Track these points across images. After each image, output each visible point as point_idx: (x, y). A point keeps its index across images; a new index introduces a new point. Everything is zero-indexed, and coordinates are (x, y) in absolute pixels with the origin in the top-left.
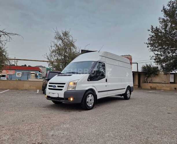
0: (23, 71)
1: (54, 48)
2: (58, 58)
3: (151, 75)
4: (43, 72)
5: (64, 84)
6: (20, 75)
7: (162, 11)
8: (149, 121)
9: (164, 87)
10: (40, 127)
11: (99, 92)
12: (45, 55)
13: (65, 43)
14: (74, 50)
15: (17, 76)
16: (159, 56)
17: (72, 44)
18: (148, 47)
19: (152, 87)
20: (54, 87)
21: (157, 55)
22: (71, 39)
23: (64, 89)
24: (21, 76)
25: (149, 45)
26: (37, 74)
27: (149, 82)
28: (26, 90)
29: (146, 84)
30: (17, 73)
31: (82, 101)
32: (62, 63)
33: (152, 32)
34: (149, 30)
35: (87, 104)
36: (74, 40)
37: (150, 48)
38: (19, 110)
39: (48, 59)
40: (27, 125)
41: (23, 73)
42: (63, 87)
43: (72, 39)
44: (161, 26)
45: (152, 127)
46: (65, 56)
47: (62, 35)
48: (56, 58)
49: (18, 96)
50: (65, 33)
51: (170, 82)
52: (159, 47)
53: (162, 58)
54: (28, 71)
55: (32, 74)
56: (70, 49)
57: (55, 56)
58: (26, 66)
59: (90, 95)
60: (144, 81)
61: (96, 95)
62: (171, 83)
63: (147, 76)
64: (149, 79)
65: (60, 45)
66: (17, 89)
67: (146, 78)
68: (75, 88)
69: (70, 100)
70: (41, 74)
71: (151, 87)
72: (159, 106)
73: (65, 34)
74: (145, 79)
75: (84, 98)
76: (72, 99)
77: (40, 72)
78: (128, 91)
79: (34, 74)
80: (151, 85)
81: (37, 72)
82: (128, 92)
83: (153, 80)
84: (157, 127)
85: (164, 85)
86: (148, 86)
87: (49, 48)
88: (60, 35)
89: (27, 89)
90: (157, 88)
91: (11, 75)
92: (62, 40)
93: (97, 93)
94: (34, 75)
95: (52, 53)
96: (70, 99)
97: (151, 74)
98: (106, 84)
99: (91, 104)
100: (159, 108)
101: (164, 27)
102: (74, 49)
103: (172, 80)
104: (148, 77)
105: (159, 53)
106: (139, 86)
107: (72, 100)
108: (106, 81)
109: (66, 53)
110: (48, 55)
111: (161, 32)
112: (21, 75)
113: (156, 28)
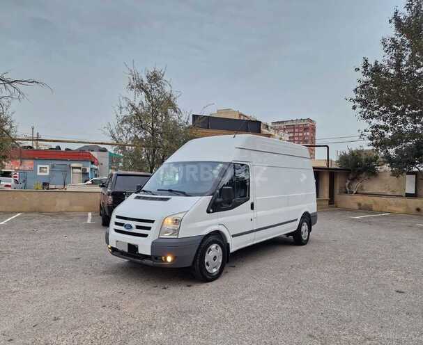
0: (53, 162)
1: (126, 113)
2: (136, 136)
3: (361, 176)
4: (100, 161)
5: (152, 222)
6: (46, 172)
7: (390, 21)
8: (351, 321)
9: (390, 205)
10: (96, 338)
11: (233, 236)
12: (105, 128)
13: (154, 100)
14: (176, 118)
15: (39, 174)
16: (380, 130)
17: (169, 103)
18: (354, 108)
19: (363, 204)
20: (128, 229)
21: (377, 127)
22: (167, 89)
23: (153, 235)
24: (48, 174)
25: (356, 104)
26: (86, 170)
27: (356, 193)
28: (61, 213)
29: (348, 197)
30: (39, 166)
31: (194, 262)
32: (147, 146)
33: (366, 74)
34: (359, 69)
35: (207, 267)
36: (175, 94)
37: (359, 109)
38: (47, 283)
39: (114, 137)
40: (64, 331)
41: (53, 167)
42: (149, 228)
43: (171, 91)
44: (386, 58)
45: (359, 338)
46: (154, 131)
47: (146, 81)
48: (132, 135)
49: (42, 233)
50: (155, 75)
51: (406, 194)
52: (381, 108)
53: (389, 134)
54: (64, 162)
55: (74, 170)
56: (166, 114)
57: (129, 131)
58: (60, 149)
59: (213, 247)
60: (344, 190)
61: (228, 244)
62: (408, 195)
63: (351, 176)
64: (356, 185)
65: (141, 104)
66: (40, 212)
67: (349, 181)
68: (176, 231)
69: (166, 261)
70: (96, 167)
71: (359, 205)
72: (377, 268)
73: (155, 78)
74: (347, 184)
75: (199, 255)
76: (169, 259)
77: (93, 163)
78: (305, 224)
79: (80, 168)
80: (360, 199)
81: (86, 163)
82: (305, 227)
83: (364, 188)
84: (369, 339)
85: (391, 200)
86: (352, 201)
87: (116, 112)
88: (142, 81)
89: (63, 210)
90: (374, 208)
91: (24, 171)
92: (146, 92)
93: (230, 240)
94: (79, 171)
95: (122, 123)
96: (166, 258)
97: (360, 172)
98: (251, 214)
99: (216, 267)
100: (376, 275)
101: (394, 61)
102: (175, 114)
103: (411, 189)
104: (353, 180)
105: (382, 123)
106: (332, 201)
107: (171, 262)
108: (252, 207)
109: (155, 125)
110: (113, 127)
111: (387, 74)
112: (48, 172)
113: (376, 64)
